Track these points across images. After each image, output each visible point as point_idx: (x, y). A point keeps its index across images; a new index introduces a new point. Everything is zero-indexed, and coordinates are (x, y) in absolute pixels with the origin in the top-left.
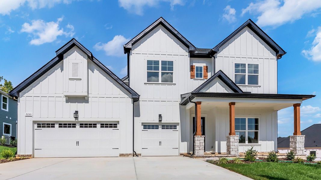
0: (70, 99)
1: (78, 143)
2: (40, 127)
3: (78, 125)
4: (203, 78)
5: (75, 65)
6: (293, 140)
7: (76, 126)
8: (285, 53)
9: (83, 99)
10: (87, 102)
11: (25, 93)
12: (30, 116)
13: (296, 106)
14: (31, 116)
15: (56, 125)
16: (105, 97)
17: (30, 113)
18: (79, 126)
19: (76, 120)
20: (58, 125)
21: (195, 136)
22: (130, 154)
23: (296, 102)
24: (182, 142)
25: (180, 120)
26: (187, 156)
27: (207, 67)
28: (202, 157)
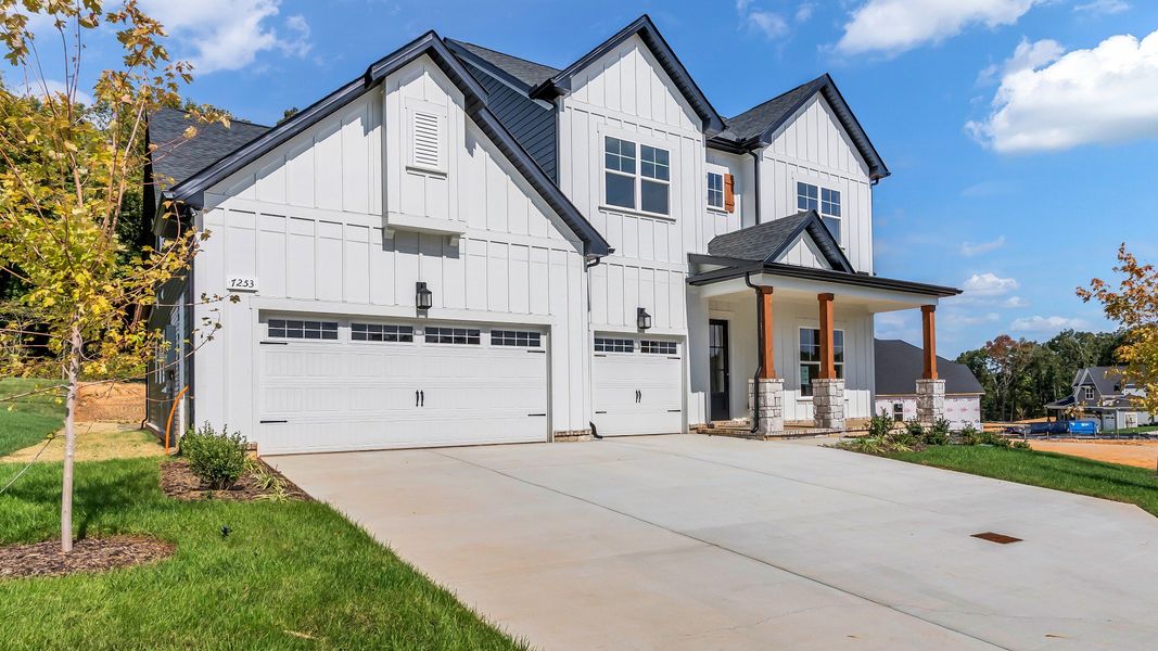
0: (401, 239)
1: (420, 396)
2: (281, 334)
3: (420, 332)
4: (723, 209)
5: (427, 120)
6: (924, 390)
7: (415, 337)
8: (888, 174)
9: (443, 244)
10: (454, 254)
11: (225, 196)
12: (247, 288)
13: (928, 311)
14: (254, 292)
15: (340, 330)
16: (531, 244)
17: (249, 279)
18: (424, 337)
19: (421, 316)
20: (349, 330)
21: (761, 380)
22: (583, 433)
23: (928, 301)
24: (693, 391)
25: (689, 329)
26: (704, 432)
27: (732, 177)
28: (782, 436)
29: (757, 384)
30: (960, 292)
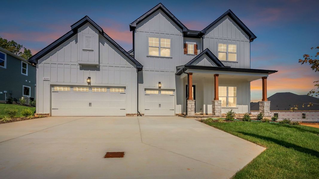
0: (84, 67)
1: (90, 104)
3: (91, 89)
4: (194, 54)
5: (88, 38)
8: (256, 37)
9: (95, 68)
10: (98, 70)
11: (43, 60)
13: (264, 78)
14: (49, 81)
16: (114, 66)
17: (48, 78)
19: (89, 85)
21: (187, 100)
22: (135, 114)
23: (264, 75)
24: (177, 104)
25: (176, 87)
26: (181, 116)
27: (197, 45)
28: (193, 117)
29: (187, 101)
30: (277, 71)
